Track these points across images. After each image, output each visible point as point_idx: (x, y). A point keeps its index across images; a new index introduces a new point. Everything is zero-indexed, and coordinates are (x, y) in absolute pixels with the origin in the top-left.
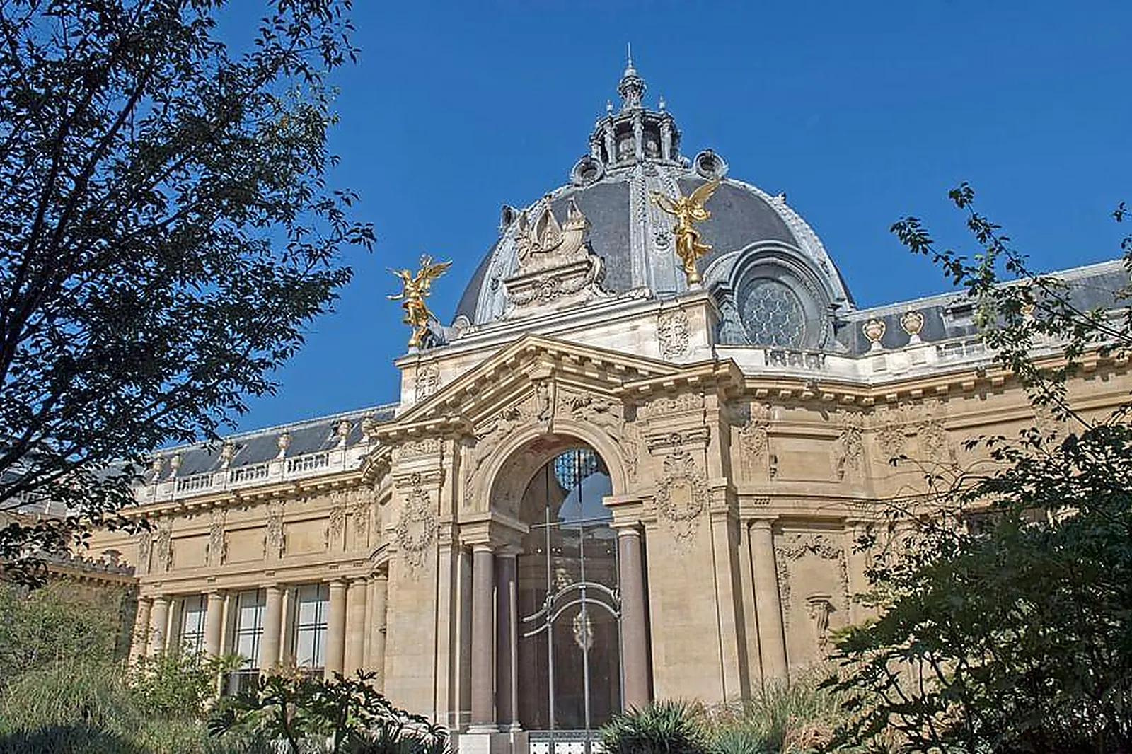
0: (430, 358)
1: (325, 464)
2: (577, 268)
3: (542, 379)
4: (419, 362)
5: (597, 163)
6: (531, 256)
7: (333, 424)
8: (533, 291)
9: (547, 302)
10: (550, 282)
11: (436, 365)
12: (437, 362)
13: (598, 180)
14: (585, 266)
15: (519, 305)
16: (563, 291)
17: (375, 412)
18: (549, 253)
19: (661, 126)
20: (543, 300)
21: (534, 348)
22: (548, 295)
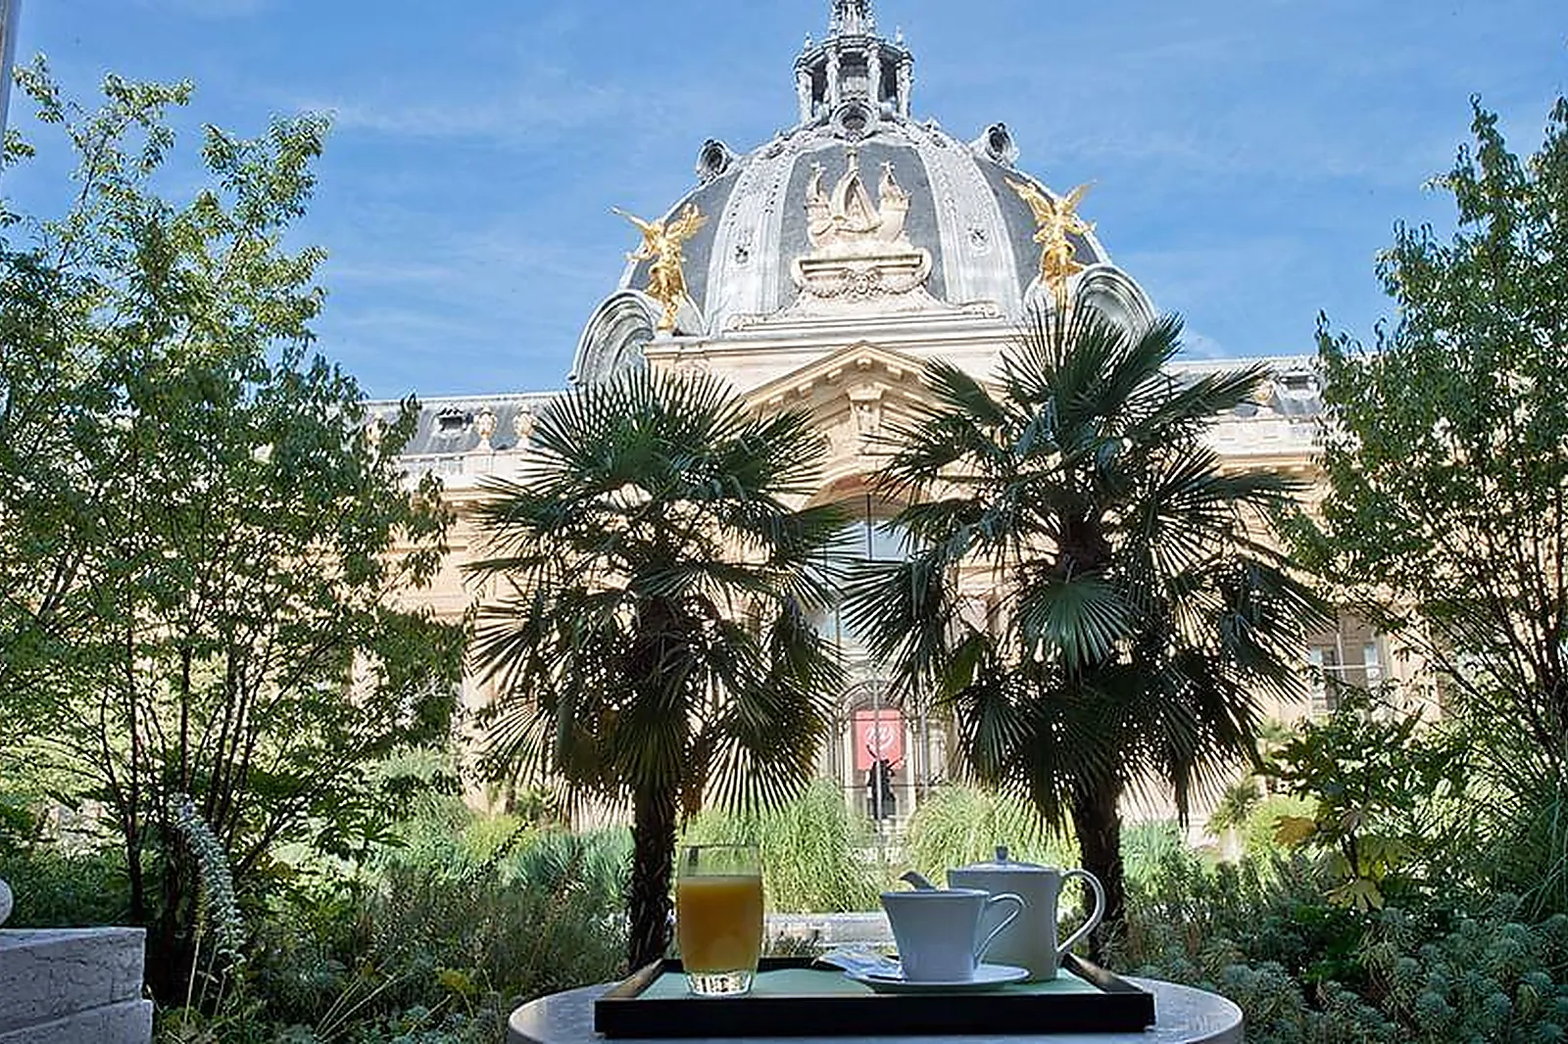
0: (697, 349)
1: (457, 472)
2: (905, 262)
3: (866, 402)
4: (679, 354)
5: (867, 112)
6: (836, 234)
7: (442, 413)
8: (841, 282)
9: (860, 300)
10: (869, 274)
11: (704, 361)
12: (706, 358)
13: (867, 137)
14: (916, 261)
15: (820, 296)
16: (884, 289)
17: (502, 403)
18: (863, 235)
19: (899, 68)
20: (855, 297)
21: (869, 362)
22: (863, 290)
